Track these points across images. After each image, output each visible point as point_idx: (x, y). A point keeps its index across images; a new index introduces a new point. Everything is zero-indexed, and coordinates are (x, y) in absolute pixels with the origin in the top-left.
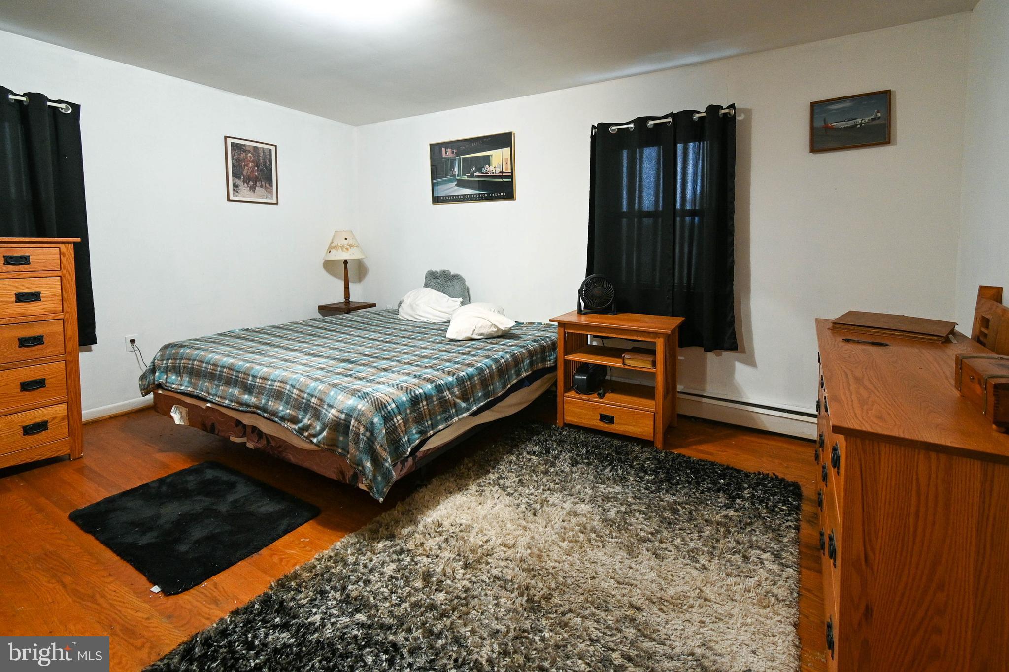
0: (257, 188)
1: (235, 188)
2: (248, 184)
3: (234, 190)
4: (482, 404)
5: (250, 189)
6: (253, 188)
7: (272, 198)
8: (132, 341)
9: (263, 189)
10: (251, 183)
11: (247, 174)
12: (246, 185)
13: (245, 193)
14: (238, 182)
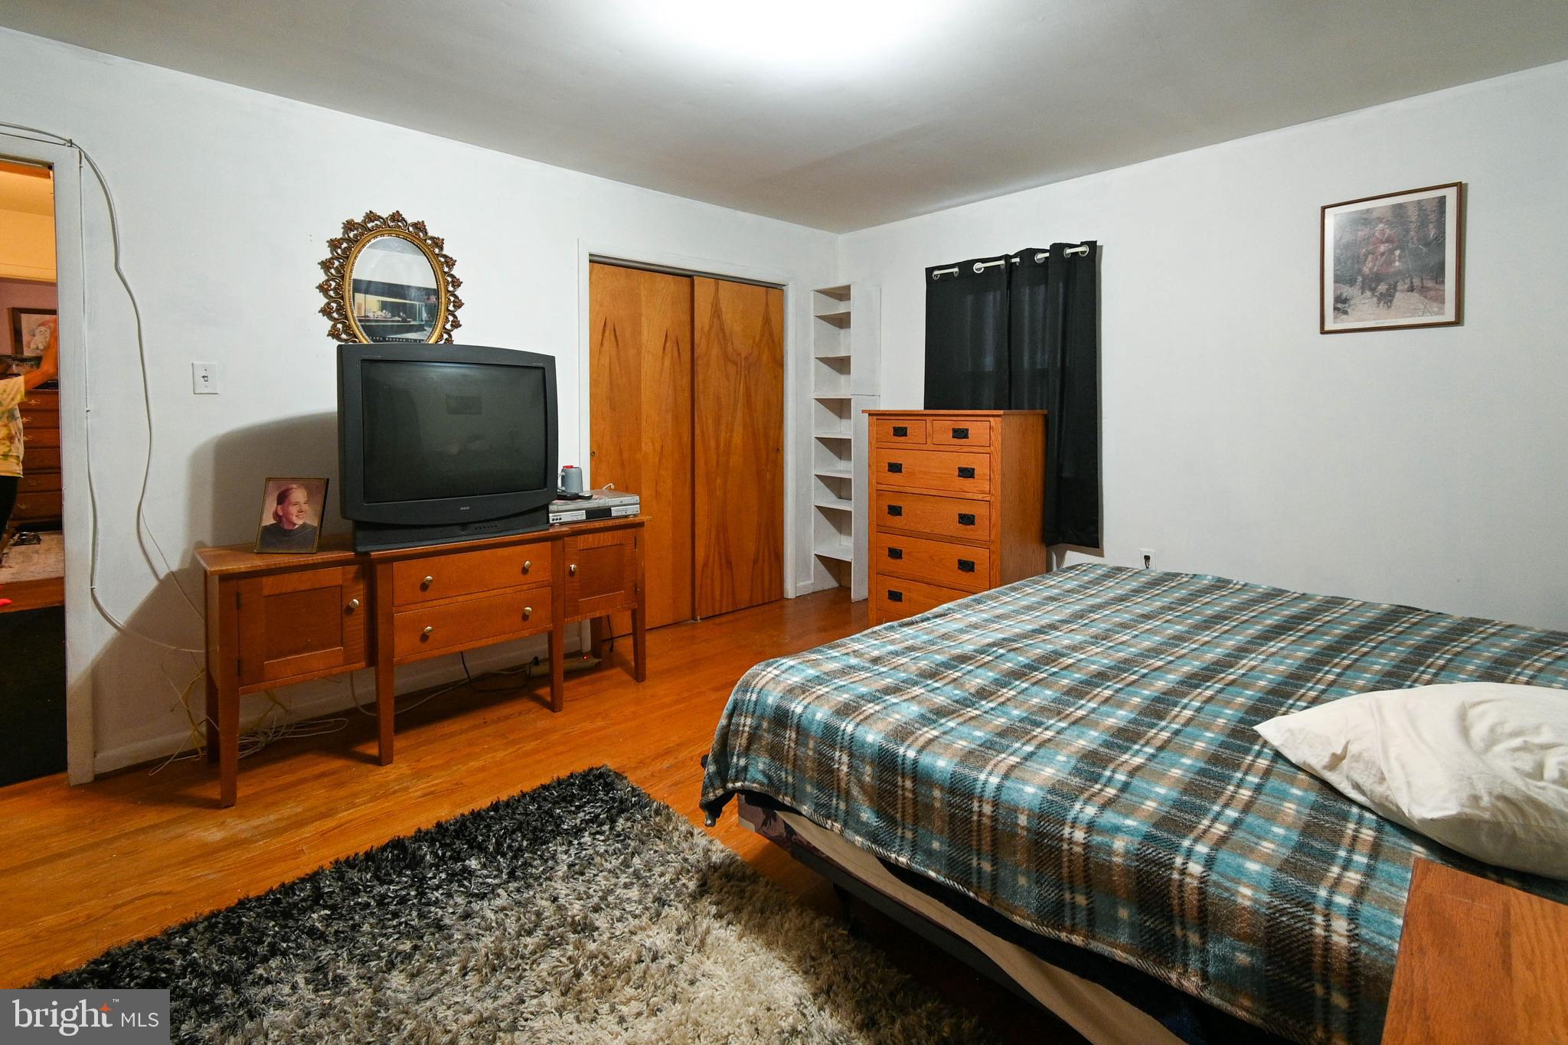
0: (1398, 294)
1: (1339, 305)
2: (1373, 290)
3: (1336, 309)
4: (932, 874)
5: (1379, 300)
6: (1387, 298)
7: (1441, 312)
8: (1147, 558)
9: (1415, 294)
10: (1382, 288)
11: (1370, 269)
12: (1368, 294)
13: (1365, 311)
14: (1347, 291)
